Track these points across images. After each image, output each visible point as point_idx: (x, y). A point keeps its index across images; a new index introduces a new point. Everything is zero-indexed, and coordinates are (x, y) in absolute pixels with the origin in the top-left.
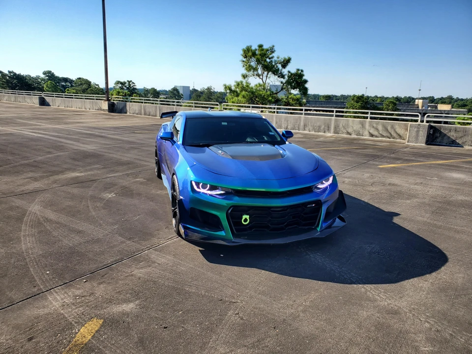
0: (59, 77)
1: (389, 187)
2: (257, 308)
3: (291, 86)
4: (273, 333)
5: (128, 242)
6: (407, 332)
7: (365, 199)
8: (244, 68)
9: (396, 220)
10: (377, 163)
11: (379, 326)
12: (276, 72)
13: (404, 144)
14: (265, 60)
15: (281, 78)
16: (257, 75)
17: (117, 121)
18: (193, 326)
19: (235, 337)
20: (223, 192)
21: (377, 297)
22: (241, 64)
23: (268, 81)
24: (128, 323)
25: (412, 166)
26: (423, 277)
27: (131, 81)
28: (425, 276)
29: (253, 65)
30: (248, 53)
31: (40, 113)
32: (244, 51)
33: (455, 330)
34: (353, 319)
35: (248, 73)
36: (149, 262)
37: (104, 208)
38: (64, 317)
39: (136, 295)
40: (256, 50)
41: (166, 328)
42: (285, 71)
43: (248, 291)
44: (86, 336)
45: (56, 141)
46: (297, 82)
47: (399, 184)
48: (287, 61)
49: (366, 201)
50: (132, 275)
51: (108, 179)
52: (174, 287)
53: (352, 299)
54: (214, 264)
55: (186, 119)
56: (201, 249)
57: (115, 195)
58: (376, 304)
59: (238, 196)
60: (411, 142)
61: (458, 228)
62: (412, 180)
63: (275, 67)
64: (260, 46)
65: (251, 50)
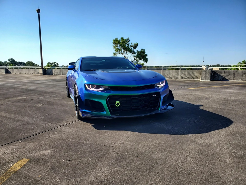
0: (17, 62)
1: (194, 96)
2: (126, 148)
3: (139, 58)
4: (136, 159)
5: (49, 124)
6: (217, 154)
7: (183, 101)
8: (114, 49)
9: (201, 108)
10: (187, 88)
11: (200, 152)
12: (131, 51)
13: (199, 81)
14: (125, 45)
15: (134, 54)
16: (121, 53)
17: (47, 77)
18: (87, 159)
19: (113, 162)
20: (103, 89)
21: (197, 139)
22: (113, 48)
23: (127, 56)
24: (46, 159)
25: (205, 88)
26: (221, 130)
27: (56, 62)
28: (222, 129)
29: (119, 48)
30: (116, 42)
31: (5, 76)
32: (114, 41)
33: (245, 151)
34: (185, 150)
35: (116, 52)
36: (61, 131)
37: (36, 110)
38: (4, 159)
39: (52, 146)
40: (120, 40)
41: (70, 160)
42: (136, 51)
43: (120, 141)
44: (17, 167)
45: (12, 85)
46: (142, 56)
47: (200, 94)
48: (136, 45)
49: (184, 101)
50: (50, 138)
51: (40, 99)
52: (75, 142)
53: (183, 141)
54: (100, 130)
55: (82, 59)
56: (92, 124)
57: (43, 105)
58: (197, 142)
59: (113, 90)
60: (203, 80)
61: (235, 109)
62: (206, 93)
63: (130, 49)
64: (122, 38)
65: (118, 40)
